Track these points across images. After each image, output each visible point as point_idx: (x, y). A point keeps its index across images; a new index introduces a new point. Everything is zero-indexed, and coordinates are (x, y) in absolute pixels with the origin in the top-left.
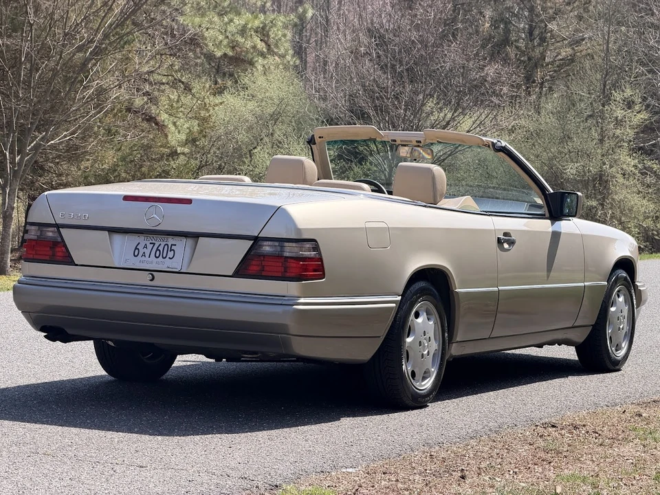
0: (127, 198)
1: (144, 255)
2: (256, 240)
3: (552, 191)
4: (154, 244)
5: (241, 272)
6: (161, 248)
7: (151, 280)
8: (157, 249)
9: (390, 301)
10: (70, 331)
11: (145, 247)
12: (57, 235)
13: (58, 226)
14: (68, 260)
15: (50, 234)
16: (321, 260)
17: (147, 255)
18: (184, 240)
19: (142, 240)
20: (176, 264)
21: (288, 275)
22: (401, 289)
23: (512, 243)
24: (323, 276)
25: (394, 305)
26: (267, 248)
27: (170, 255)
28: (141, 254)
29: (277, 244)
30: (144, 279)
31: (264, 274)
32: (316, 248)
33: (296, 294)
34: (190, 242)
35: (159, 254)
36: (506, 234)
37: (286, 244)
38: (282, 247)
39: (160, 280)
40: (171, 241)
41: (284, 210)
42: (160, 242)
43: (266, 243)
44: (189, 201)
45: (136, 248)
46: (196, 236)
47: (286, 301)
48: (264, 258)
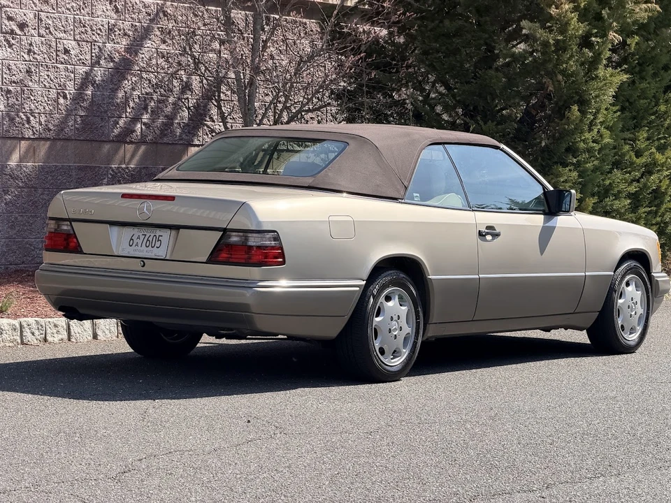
0: (124, 196)
1: (137, 245)
2: (226, 231)
3: (552, 189)
4: (145, 235)
5: (213, 259)
6: (151, 239)
7: (143, 266)
8: (148, 240)
9: (354, 285)
10: (82, 311)
11: (139, 238)
12: (69, 228)
13: (71, 220)
14: (77, 250)
15: (65, 228)
16: (281, 248)
17: (140, 245)
18: (169, 231)
19: (136, 232)
20: (161, 252)
21: (251, 261)
22: (366, 278)
23: (496, 235)
24: (283, 263)
25: (358, 289)
26: (235, 239)
27: (158, 244)
28: (134, 244)
29: (241, 234)
30: (136, 265)
31: (231, 260)
32: (277, 238)
33: (258, 278)
34: (174, 232)
35: (150, 244)
36: (488, 228)
37: (250, 235)
38: (247, 239)
39: (150, 266)
40: (158, 232)
41: (248, 205)
42: (150, 233)
43: (234, 234)
44: (172, 198)
45: (131, 239)
46: (177, 228)
47: (247, 284)
48: (231, 247)
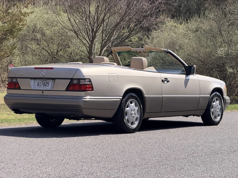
0: (35, 68)
1: (40, 86)
2: (72, 79)
3: (187, 65)
4: (43, 82)
5: (67, 89)
6: (45, 83)
7: (42, 93)
8: (44, 84)
9: (118, 98)
10: (21, 110)
11: (41, 83)
12: (16, 80)
13: (16, 78)
14: (19, 88)
15: (14, 81)
16: (92, 85)
17: (41, 86)
18: (52, 80)
19: (40, 81)
20: (49, 88)
21: (81, 90)
22: (122, 96)
23: (168, 81)
24: (93, 90)
25: (119, 100)
26: (75, 82)
27: (48, 85)
28: (39, 85)
29: (77, 80)
30: (40, 93)
31: (74, 90)
32: (90, 81)
33: (84, 96)
34: (53, 81)
35: (45, 85)
36: (165, 79)
37: (81, 80)
38: (79, 82)
39: (45, 93)
40: (48, 81)
41: (80, 70)
42: (45, 81)
43: (75, 80)
44: (53, 68)
45: (38, 84)
46: (54, 79)
47: (80, 98)
48: (74, 85)
